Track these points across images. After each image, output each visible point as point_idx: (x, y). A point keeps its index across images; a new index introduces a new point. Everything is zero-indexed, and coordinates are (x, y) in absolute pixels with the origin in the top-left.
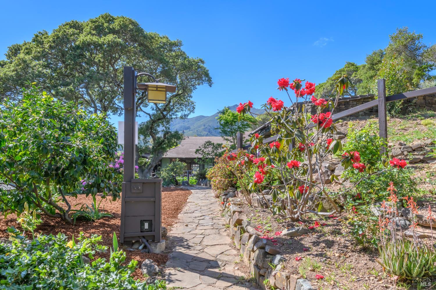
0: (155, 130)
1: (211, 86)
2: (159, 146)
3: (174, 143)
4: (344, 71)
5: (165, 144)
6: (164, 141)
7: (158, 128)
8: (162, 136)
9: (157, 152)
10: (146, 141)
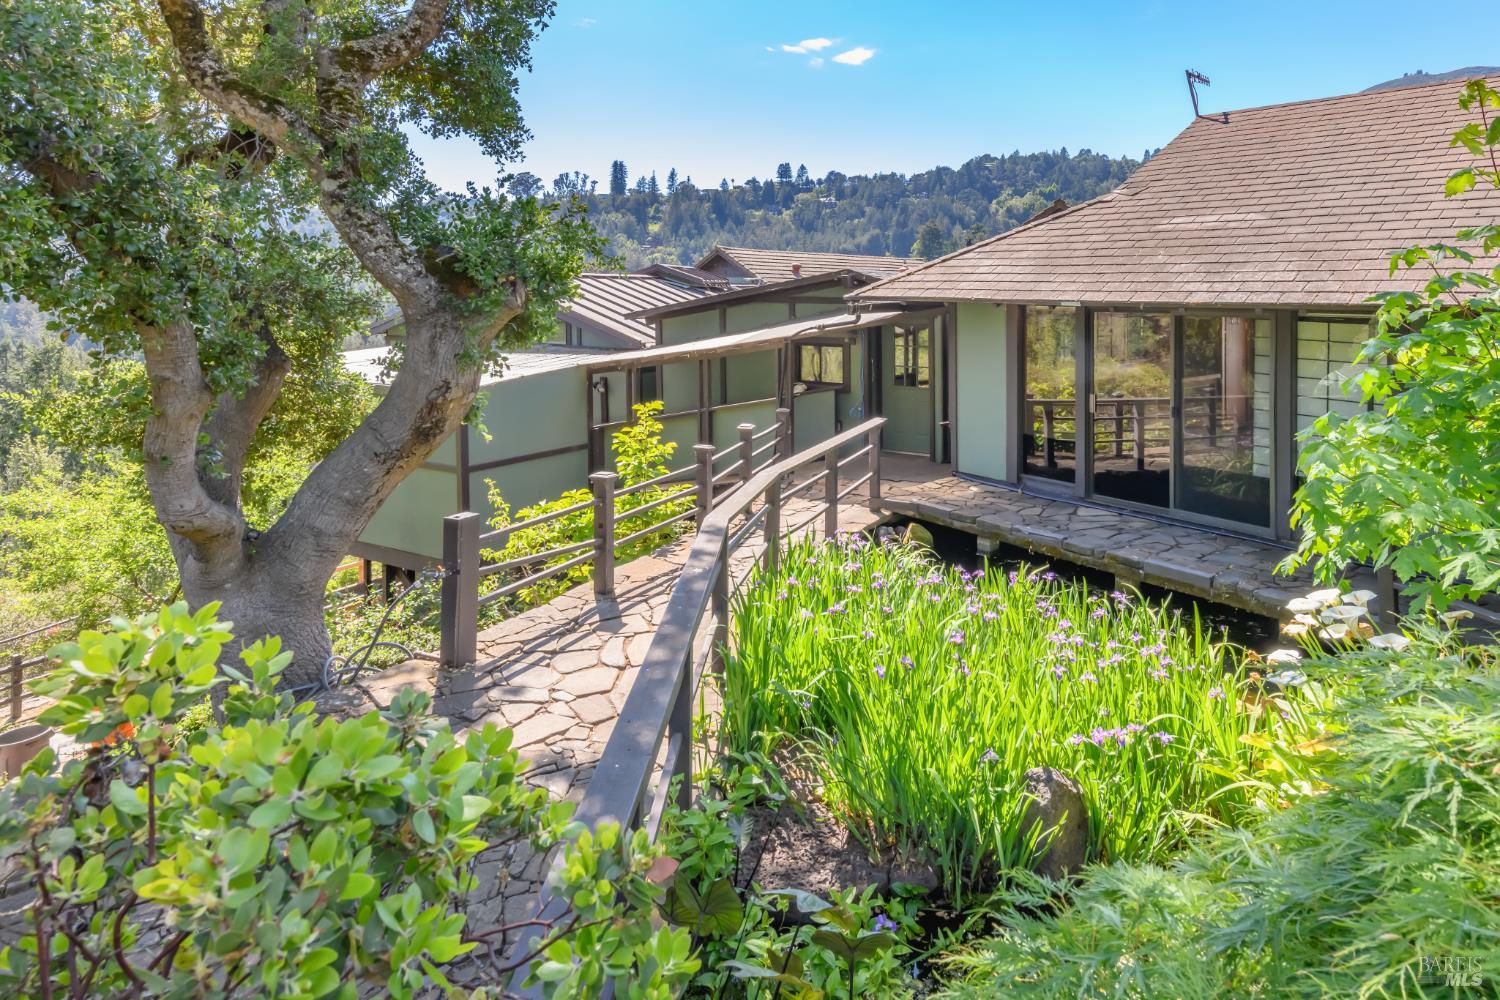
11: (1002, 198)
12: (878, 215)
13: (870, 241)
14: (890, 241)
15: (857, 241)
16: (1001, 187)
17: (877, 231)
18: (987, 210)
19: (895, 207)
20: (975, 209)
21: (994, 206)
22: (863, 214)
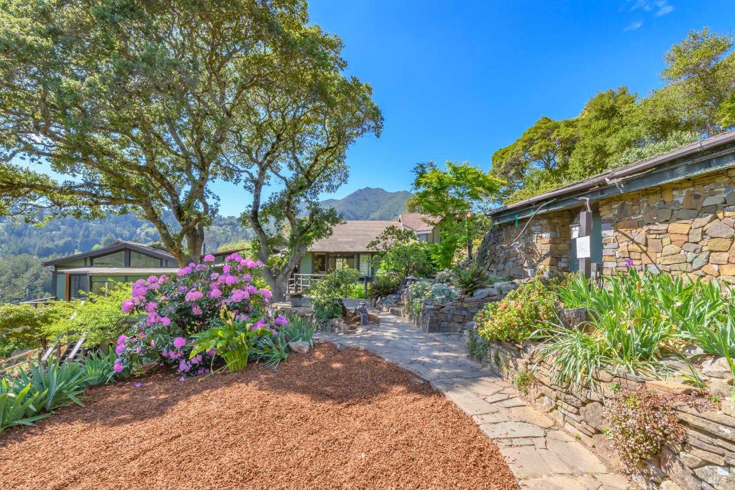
0: (293, 208)
1: (378, 136)
2: (301, 235)
3: (327, 229)
4: (539, 128)
5: (312, 231)
6: (309, 227)
7: (298, 206)
8: (308, 218)
9: (298, 245)
10: (279, 226)
11: (143, 227)
12: (70, 231)
13: (65, 244)
14: (78, 244)
15: (55, 243)
16: (142, 223)
17: (69, 239)
18: (135, 232)
19: (81, 227)
20: (129, 231)
21: (138, 230)
22: (59, 229)
